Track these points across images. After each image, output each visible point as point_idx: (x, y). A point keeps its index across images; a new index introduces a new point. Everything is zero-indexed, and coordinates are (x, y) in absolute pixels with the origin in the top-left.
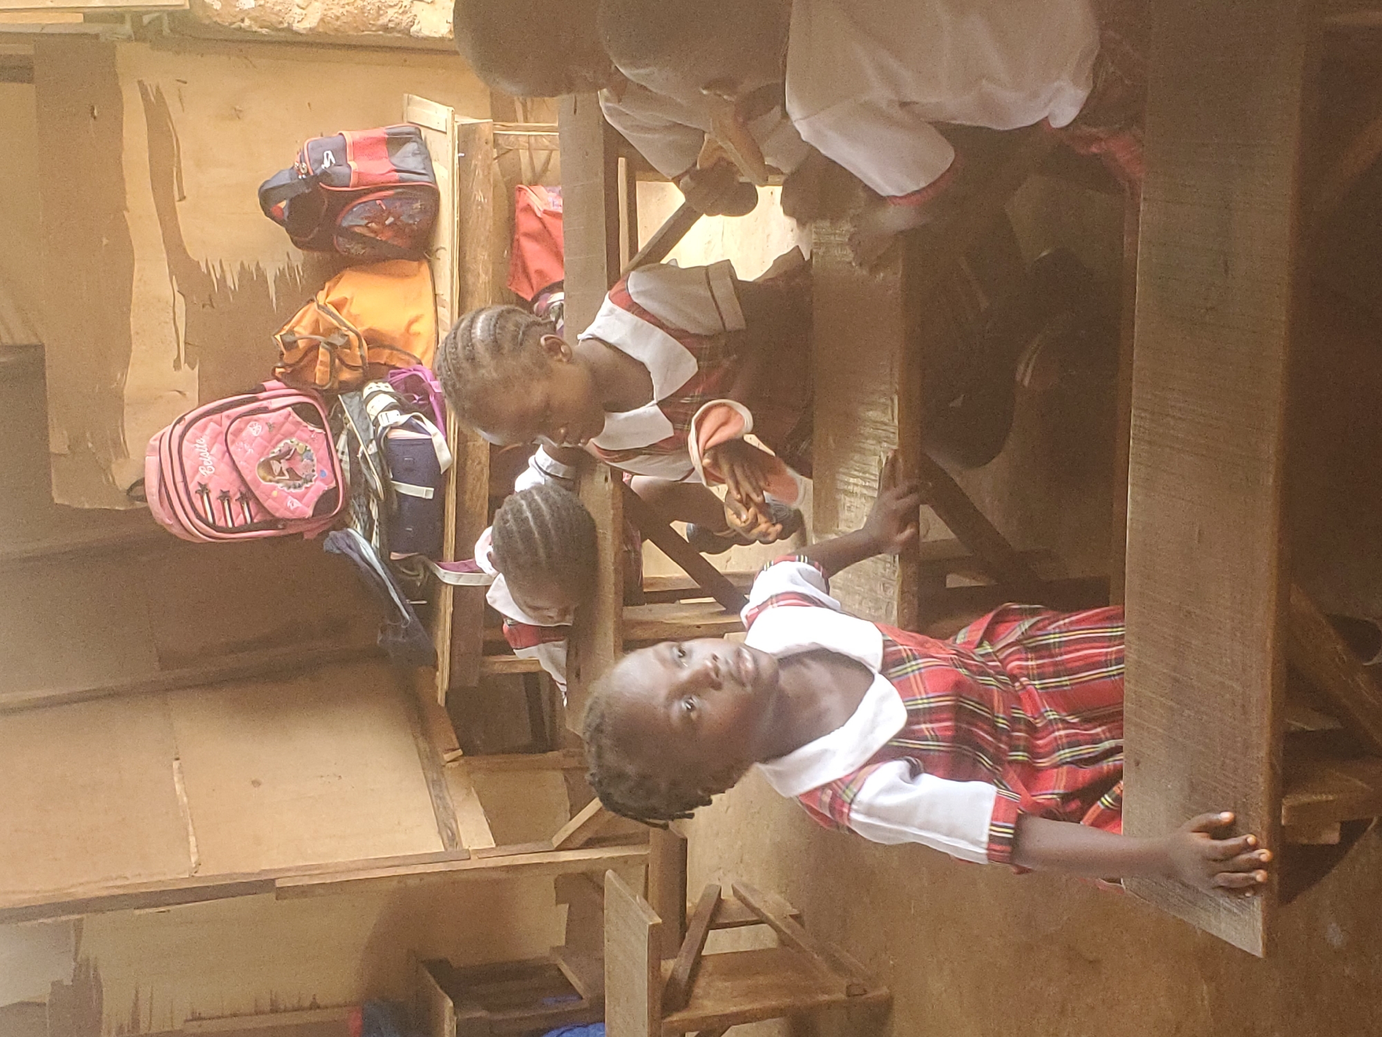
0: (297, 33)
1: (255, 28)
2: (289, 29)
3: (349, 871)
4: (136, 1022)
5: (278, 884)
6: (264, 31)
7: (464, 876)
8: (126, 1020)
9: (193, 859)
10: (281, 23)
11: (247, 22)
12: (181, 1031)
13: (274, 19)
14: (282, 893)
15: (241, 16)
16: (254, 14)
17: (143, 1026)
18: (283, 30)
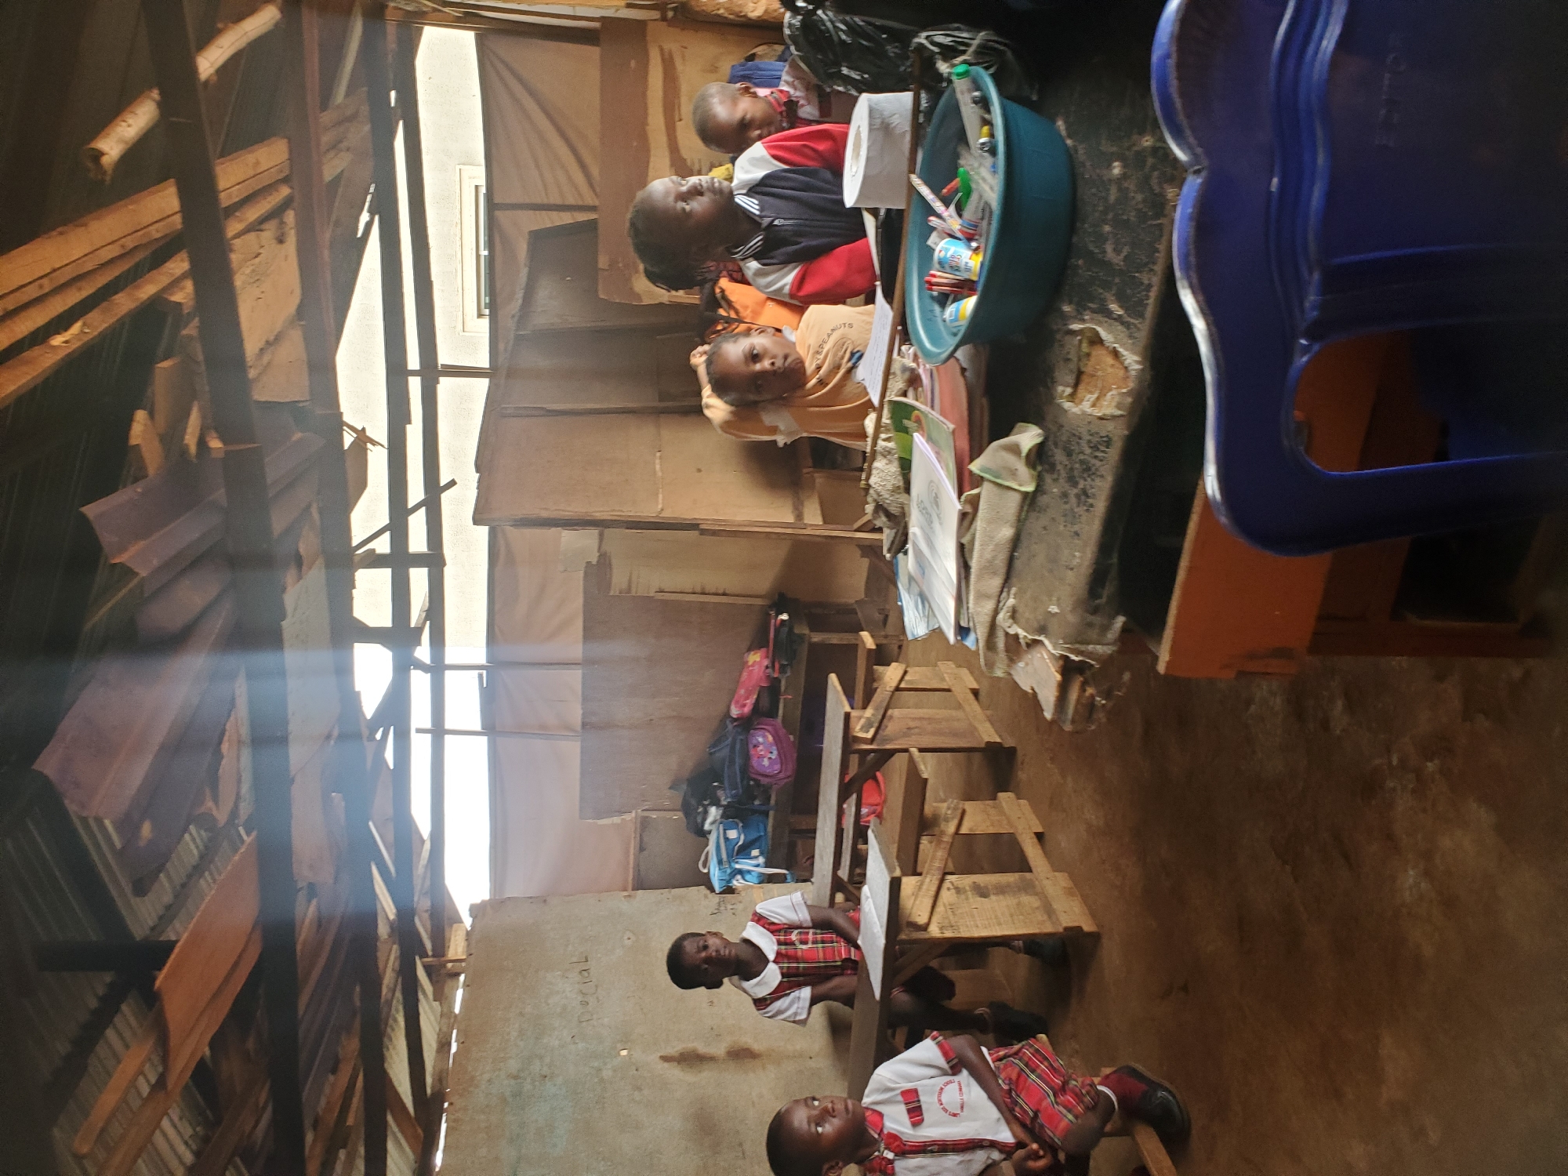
0: (750, 19)
1: (726, 15)
2: (745, 16)
3: (741, 525)
4: (629, 590)
5: (702, 527)
6: (731, 17)
7: (802, 537)
8: (624, 586)
9: (660, 506)
10: (741, 12)
11: (721, 11)
12: (653, 597)
13: (737, 9)
14: (703, 532)
15: (718, 6)
16: (726, 6)
17: (633, 590)
18: (741, 16)
